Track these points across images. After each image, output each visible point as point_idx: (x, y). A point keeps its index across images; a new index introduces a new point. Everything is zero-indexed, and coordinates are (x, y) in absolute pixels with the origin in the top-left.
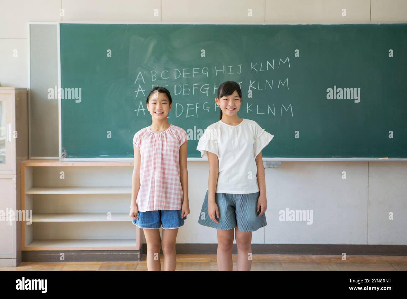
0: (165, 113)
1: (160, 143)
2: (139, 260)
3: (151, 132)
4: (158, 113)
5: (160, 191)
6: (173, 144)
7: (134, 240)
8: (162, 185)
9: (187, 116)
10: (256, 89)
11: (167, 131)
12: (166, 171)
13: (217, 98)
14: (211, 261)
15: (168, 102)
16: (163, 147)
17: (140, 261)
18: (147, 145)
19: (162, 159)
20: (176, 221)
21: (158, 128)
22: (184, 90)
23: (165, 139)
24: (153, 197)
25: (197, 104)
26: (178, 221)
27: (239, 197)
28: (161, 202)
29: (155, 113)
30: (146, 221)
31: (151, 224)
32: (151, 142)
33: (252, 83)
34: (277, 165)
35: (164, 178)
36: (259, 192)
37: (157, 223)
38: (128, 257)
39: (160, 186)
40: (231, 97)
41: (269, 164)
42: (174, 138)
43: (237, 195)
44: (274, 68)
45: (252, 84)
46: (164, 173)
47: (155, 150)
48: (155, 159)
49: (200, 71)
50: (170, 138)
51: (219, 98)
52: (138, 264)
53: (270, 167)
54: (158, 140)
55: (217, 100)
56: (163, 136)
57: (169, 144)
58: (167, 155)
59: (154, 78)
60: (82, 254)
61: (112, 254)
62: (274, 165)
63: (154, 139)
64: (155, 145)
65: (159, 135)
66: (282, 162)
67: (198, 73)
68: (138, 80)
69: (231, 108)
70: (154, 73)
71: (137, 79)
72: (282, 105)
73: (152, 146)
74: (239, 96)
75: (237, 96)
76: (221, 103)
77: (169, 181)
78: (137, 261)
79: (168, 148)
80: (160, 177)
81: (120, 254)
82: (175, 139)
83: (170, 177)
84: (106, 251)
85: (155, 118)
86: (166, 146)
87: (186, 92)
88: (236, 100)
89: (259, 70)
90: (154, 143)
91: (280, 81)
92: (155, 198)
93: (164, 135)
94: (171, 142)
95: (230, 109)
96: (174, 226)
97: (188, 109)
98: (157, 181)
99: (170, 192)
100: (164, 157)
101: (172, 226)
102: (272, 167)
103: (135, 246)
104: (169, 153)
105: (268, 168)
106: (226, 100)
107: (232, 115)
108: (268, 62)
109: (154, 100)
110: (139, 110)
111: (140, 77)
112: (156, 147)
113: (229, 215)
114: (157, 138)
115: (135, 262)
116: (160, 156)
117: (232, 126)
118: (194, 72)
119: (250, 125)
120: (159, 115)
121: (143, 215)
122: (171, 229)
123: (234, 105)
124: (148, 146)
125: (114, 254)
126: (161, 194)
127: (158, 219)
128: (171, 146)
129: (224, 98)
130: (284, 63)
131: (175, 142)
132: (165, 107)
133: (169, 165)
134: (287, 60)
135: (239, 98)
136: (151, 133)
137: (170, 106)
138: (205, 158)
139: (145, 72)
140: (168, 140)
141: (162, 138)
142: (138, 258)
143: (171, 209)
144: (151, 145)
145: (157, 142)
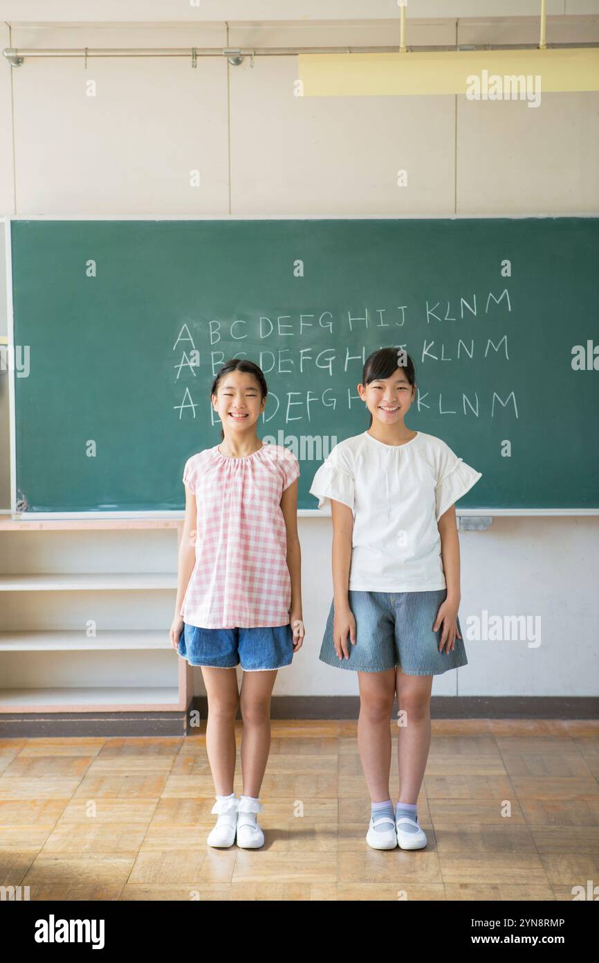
0: (253, 418)
1: (239, 480)
2: (185, 734)
3: (221, 456)
4: (237, 415)
5: (236, 587)
6: (267, 484)
7: (174, 689)
8: (241, 572)
9: (287, 419)
10: (437, 359)
11: (254, 456)
12: (252, 543)
13: (362, 385)
14: (342, 735)
15: (259, 395)
16: (245, 489)
17: (188, 735)
18: (209, 485)
19: (243, 516)
20: (269, 655)
21: (237, 448)
22: (280, 362)
23: (249, 472)
24: (221, 599)
25: (309, 392)
26: (273, 653)
27: (403, 599)
28: (241, 609)
29: (229, 416)
30: (204, 651)
31: (214, 657)
32: (220, 479)
33: (429, 347)
34: (484, 525)
35: (246, 558)
36: (446, 590)
37: (228, 656)
38: (161, 726)
39: (237, 576)
40: (388, 383)
41: (468, 524)
42: (270, 471)
43: (399, 594)
44: (475, 314)
45: (428, 349)
46: (246, 548)
47: (228, 495)
48: (226, 516)
49: (315, 321)
50: (261, 471)
51: (364, 386)
52: (182, 743)
53: (469, 529)
54: (235, 473)
55: (362, 388)
56: (246, 467)
57: (259, 483)
58: (253, 507)
59: (215, 336)
60: (63, 720)
61: (126, 720)
62: (477, 525)
63: (226, 473)
64: (227, 486)
65: (237, 463)
66: (494, 518)
67: (311, 325)
68: (179, 341)
69: (390, 407)
70: (215, 326)
71: (179, 339)
72: (495, 393)
73: (221, 488)
74: (406, 380)
75: (402, 381)
76: (369, 394)
77: (258, 565)
78: (182, 734)
79: (257, 493)
80: (239, 555)
81: (145, 719)
82: (273, 473)
83: (259, 555)
84: (113, 714)
85: (231, 426)
86: (253, 488)
87: (285, 366)
88: (401, 388)
89: (442, 318)
90: (225, 481)
91: (489, 341)
92: (226, 602)
93: (249, 464)
94: (263, 479)
95: (388, 409)
96: (264, 664)
97: (289, 404)
98: (231, 563)
99: (258, 589)
100: (247, 511)
101: (260, 665)
102: (474, 528)
103: (177, 701)
104: (257, 503)
105: (464, 530)
106: (379, 388)
107: (390, 423)
108: (462, 299)
109: (229, 388)
110: (182, 407)
111: (185, 335)
112: (231, 490)
113: (380, 640)
114: (233, 470)
115: (177, 738)
116: (238, 509)
117: (390, 447)
118: (301, 324)
119: (431, 447)
120: (238, 419)
121: (200, 636)
122: (258, 670)
123: (395, 400)
124: (212, 488)
125: (132, 720)
126: (239, 592)
127: (230, 648)
128: (262, 488)
129: (374, 384)
130: (498, 302)
131: (271, 480)
132: (252, 404)
133: (258, 529)
134: (505, 296)
135: (407, 385)
136: (221, 458)
137: (264, 402)
138: (325, 511)
139: (195, 325)
140: (257, 474)
141: (244, 470)
142: (183, 729)
143: (260, 626)
144: (219, 485)
145: (232, 480)
